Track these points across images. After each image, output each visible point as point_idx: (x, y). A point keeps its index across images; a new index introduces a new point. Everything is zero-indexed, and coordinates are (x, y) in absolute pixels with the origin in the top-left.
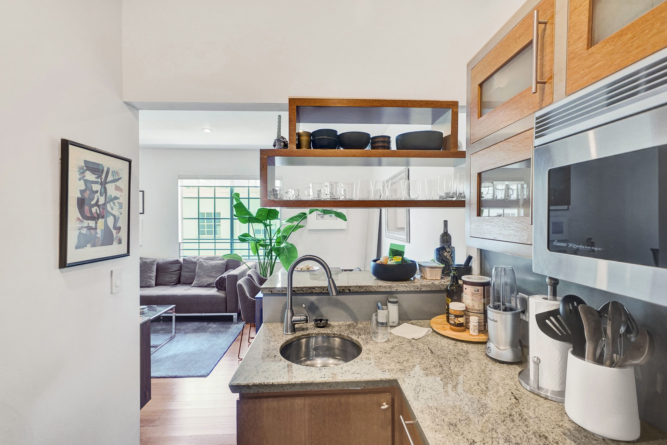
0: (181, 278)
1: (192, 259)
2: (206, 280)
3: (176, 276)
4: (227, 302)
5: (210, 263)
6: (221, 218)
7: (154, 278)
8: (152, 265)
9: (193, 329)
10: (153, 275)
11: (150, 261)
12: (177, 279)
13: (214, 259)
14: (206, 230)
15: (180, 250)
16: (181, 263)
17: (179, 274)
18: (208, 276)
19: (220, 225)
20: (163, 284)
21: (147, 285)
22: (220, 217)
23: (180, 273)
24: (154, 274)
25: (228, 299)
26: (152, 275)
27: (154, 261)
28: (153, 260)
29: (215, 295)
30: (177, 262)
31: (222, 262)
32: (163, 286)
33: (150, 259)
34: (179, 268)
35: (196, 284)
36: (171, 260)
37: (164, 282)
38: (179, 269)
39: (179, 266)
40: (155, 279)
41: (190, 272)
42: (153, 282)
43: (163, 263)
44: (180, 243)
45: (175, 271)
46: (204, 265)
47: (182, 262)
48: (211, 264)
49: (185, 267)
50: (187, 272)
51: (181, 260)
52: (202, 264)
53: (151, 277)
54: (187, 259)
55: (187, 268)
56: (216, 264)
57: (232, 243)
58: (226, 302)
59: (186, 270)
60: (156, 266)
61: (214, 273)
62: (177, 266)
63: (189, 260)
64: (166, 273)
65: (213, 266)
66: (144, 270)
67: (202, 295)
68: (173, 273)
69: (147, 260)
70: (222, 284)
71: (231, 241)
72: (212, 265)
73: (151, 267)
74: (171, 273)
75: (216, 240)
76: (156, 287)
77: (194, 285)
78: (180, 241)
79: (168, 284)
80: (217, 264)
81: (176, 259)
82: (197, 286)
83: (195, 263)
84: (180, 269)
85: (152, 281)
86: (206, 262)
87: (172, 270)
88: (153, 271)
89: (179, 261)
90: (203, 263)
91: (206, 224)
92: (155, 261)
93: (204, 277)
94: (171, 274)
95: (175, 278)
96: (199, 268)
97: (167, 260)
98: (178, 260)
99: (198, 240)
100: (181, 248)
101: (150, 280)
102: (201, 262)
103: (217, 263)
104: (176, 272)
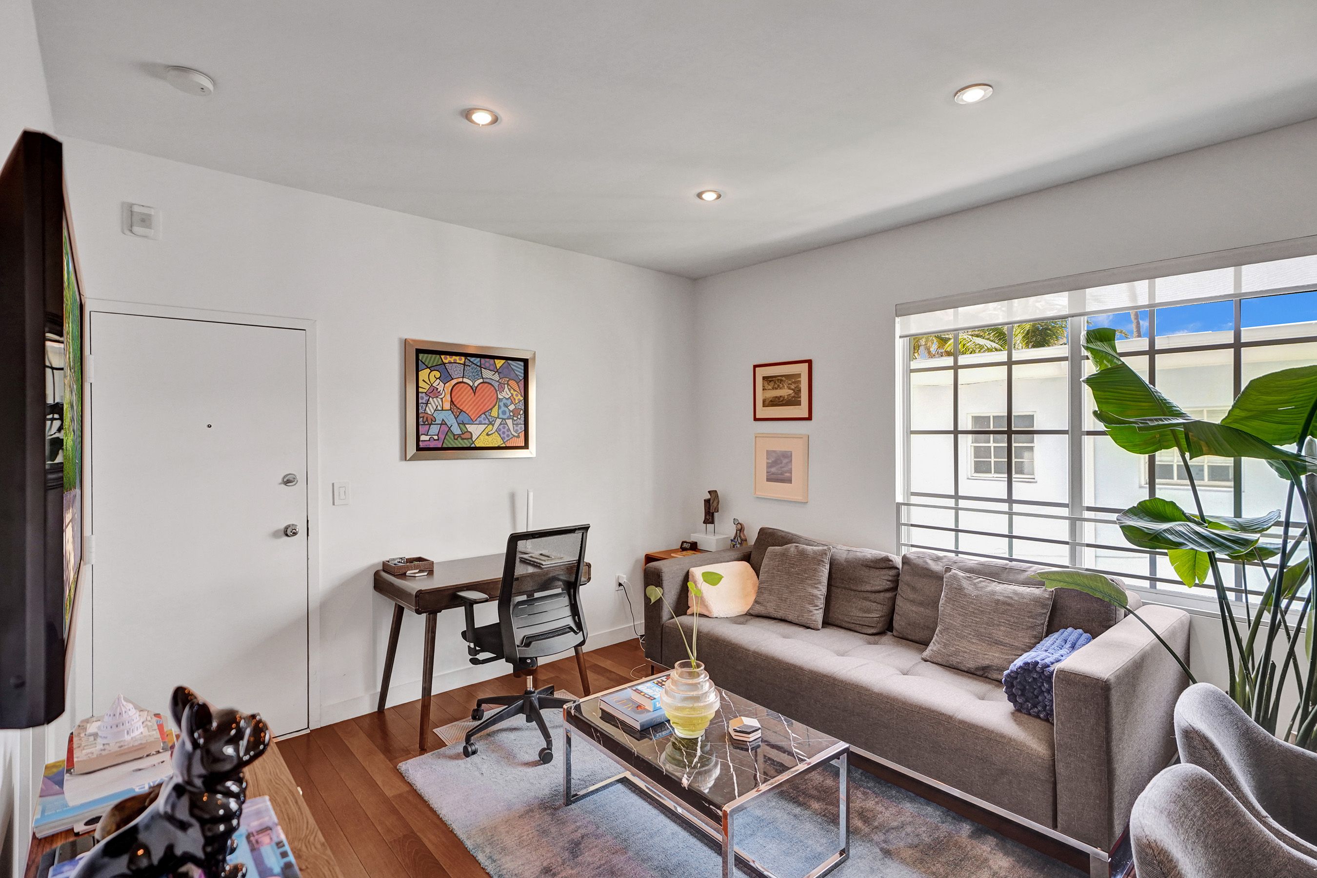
0: (896, 617)
1: (930, 562)
2: (973, 648)
3: (879, 607)
4: (1059, 787)
5: (989, 589)
6: (1035, 428)
7: (821, 603)
8: (819, 564)
9: (916, 841)
10: (819, 593)
11: (815, 552)
12: (883, 619)
13: (1004, 576)
14: (993, 460)
15: (899, 524)
16: (898, 569)
17: (890, 604)
18: (979, 636)
19: (1031, 449)
20: (844, 624)
21: (803, 620)
22: (1033, 427)
23: (894, 599)
24: (821, 591)
25: (1060, 768)
26: (816, 592)
27: (824, 553)
28: (821, 548)
29: (1002, 736)
30: (884, 564)
31: (1036, 591)
32: (843, 631)
33: (818, 545)
34: (889, 585)
35: (938, 652)
36: (869, 556)
37: (847, 620)
38: (892, 586)
39: (890, 578)
40: (822, 606)
41: (921, 604)
42: (818, 616)
43: (847, 561)
44: (899, 505)
45: (879, 592)
46: (966, 591)
47: (900, 566)
48: (993, 593)
49: (908, 585)
50: (913, 601)
51: (898, 561)
52: (960, 589)
53: (813, 600)
54: (915, 561)
55: (914, 589)
56: (1011, 598)
57: (1074, 522)
58: (1055, 784)
59: (912, 596)
60: (828, 567)
61: (1002, 628)
62: (884, 575)
63: (919, 565)
64: (853, 593)
65: (999, 600)
66: (798, 574)
67: (950, 717)
68: (873, 596)
69: (809, 548)
70: (1036, 692)
71: (1072, 512)
72: (996, 597)
73: (815, 570)
74: (865, 595)
75: (1014, 505)
76: (824, 629)
77: (930, 657)
78: (899, 498)
79: (858, 628)
80: (1016, 598)
81: (884, 554)
82: (940, 661)
83: (938, 578)
84: (894, 587)
85: (816, 612)
86: (975, 584)
87: (868, 588)
88: (820, 583)
89: (891, 561)
90: (965, 584)
91: (992, 444)
92: (826, 554)
93: (963, 637)
94: (865, 599)
95: (876, 613)
96: (949, 600)
97: (858, 554)
98: (887, 560)
99: (953, 500)
100: (904, 520)
101: (812, 608)
102: (955, 577)
103: (1016, 593)
104: (882, 594)
